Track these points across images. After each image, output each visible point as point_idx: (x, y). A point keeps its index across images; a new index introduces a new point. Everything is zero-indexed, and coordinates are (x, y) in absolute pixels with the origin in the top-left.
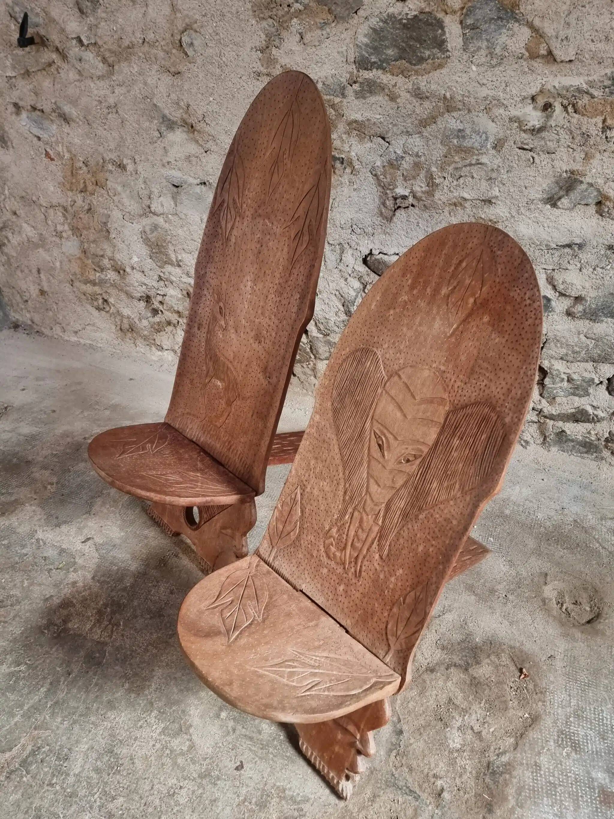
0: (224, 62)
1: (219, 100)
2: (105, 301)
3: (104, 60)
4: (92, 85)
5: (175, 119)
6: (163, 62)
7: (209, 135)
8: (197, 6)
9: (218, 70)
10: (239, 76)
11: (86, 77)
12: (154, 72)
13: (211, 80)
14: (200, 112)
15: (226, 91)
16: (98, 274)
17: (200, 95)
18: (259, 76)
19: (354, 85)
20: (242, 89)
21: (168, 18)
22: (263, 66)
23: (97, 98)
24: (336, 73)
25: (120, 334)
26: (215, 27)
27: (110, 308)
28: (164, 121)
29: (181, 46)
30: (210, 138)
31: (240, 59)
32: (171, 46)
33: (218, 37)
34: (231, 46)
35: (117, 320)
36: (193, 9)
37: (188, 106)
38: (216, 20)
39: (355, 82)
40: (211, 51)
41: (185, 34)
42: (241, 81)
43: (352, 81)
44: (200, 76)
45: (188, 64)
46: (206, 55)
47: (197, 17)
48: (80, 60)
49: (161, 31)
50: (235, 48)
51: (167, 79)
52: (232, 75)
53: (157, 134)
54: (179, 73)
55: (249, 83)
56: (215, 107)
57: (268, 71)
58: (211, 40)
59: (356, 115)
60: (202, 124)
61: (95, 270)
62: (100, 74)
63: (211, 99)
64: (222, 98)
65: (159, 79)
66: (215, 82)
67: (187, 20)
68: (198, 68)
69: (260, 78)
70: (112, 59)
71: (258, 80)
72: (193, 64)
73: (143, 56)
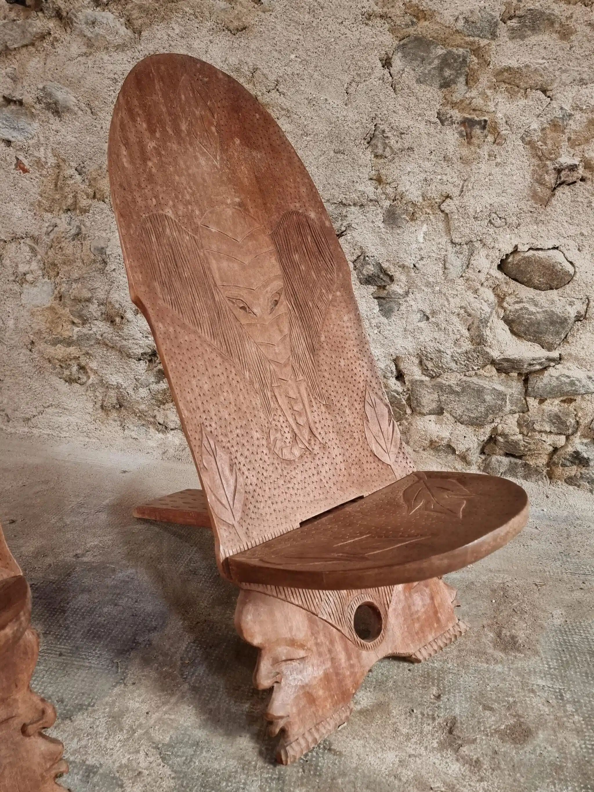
1: (304, 56)
2: (82, 368)
3: (129, 23)
4: (106, 57)
6: (222, 16)
7: (283, 109)
9: (307, 16)
10: (340, 21)
11: (98, 48)
12: (204, 31)
13: (296, 31)
14: (273, 77)
15: (317, 43)
16: (76, 329)
17: (275, 54)
18: (369, 19)
19: (509, 22)
20: (343, 37)
22: (377, 4)
23: (112, 76)
24: (487, 5)
25: (101, 414)
27: (89, 377)
30: (283, 113)
35: (97, 394)
37: (255, 70)
39: (510, 18)
42: (342, 28)
43: (508, 15)
44: (279, 28)
45: (260, 13)
48: (93, 23)
54: (245, 28)
55: (354, 29)
56: (297, 67)
57: (385, 10)
59: (510, 61)
60: (274, 94)
61: (73, 323)
62: (120, 41)
63: (293, 56)
64: (309, 53)
68: (276, 17)
69: (370, 23)
70: (140, 21)
71: (367, 24)
72: (268, 14)
73: (191, 11)
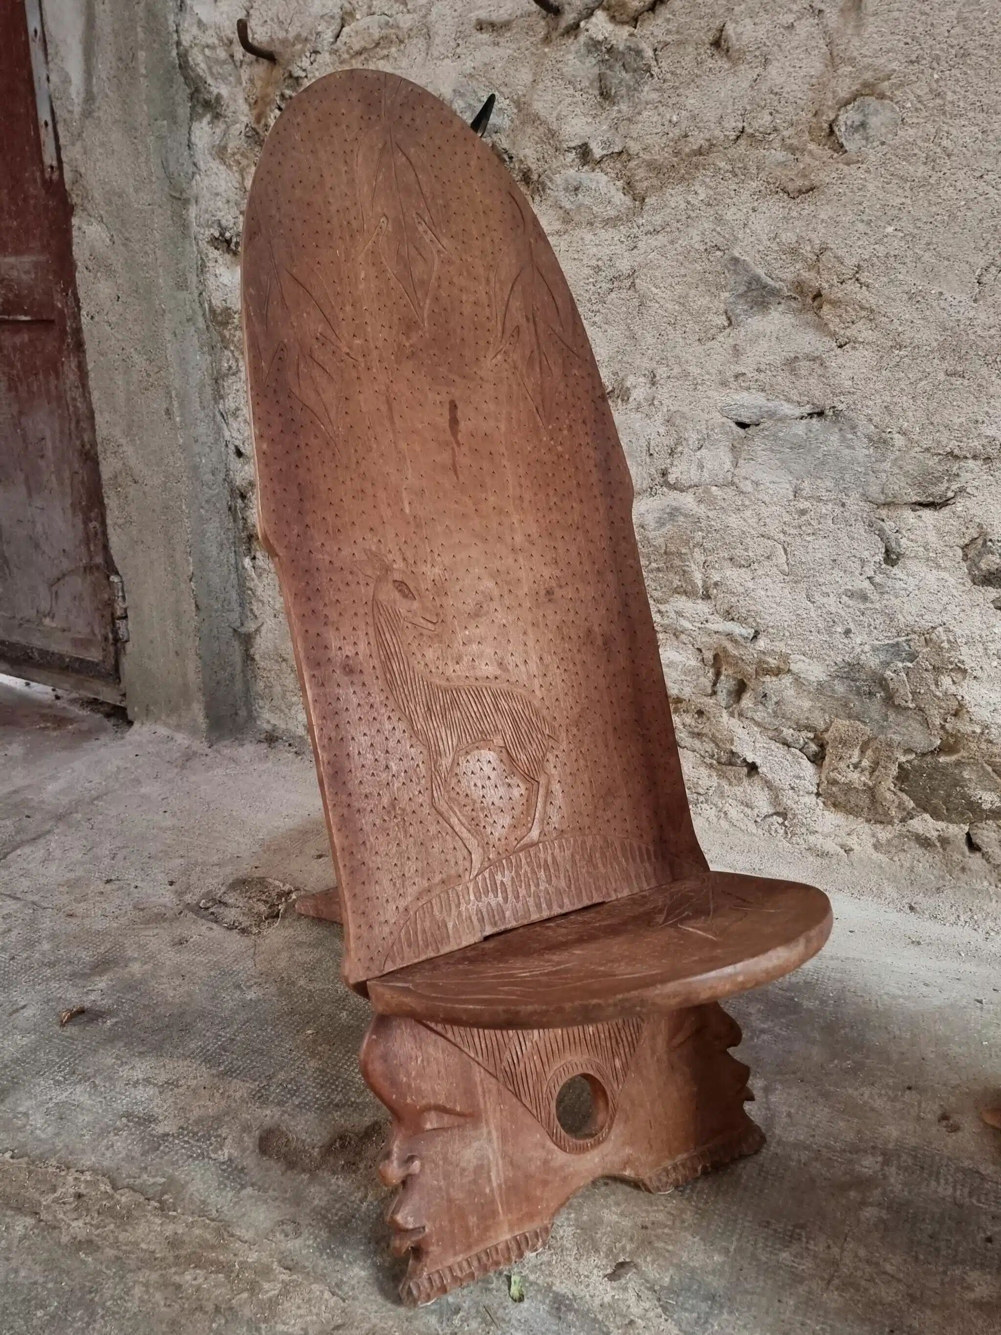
0: (945, 149)
5: (777, 285)
8: (901, 44)
21: (814, 81)
26: (937, 81)
28: (749, 289)
29: (832, 132)
31: (991, 138)
32: (806, 137)
33: (939, 101)
34: (971, 114)
36: (888, 52)
38: (944, 65)
40: (911, 132)
41: (849, 107)
46: (897, 141)
47: (894, 65)
49: (790, 109)
50: (981, 116)
51: (775, 207)
52: (961, 174)
53: (722, 321)
58: (917, 110)
65: (754, 210)
66: (908, 193)
67: (868, 76)
